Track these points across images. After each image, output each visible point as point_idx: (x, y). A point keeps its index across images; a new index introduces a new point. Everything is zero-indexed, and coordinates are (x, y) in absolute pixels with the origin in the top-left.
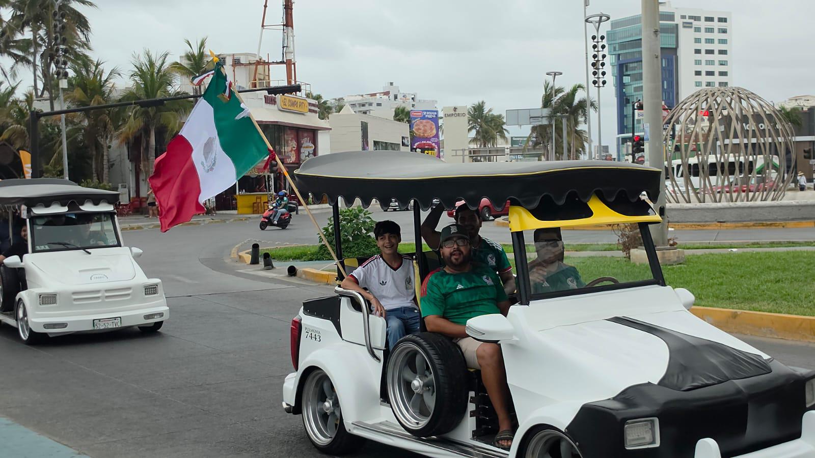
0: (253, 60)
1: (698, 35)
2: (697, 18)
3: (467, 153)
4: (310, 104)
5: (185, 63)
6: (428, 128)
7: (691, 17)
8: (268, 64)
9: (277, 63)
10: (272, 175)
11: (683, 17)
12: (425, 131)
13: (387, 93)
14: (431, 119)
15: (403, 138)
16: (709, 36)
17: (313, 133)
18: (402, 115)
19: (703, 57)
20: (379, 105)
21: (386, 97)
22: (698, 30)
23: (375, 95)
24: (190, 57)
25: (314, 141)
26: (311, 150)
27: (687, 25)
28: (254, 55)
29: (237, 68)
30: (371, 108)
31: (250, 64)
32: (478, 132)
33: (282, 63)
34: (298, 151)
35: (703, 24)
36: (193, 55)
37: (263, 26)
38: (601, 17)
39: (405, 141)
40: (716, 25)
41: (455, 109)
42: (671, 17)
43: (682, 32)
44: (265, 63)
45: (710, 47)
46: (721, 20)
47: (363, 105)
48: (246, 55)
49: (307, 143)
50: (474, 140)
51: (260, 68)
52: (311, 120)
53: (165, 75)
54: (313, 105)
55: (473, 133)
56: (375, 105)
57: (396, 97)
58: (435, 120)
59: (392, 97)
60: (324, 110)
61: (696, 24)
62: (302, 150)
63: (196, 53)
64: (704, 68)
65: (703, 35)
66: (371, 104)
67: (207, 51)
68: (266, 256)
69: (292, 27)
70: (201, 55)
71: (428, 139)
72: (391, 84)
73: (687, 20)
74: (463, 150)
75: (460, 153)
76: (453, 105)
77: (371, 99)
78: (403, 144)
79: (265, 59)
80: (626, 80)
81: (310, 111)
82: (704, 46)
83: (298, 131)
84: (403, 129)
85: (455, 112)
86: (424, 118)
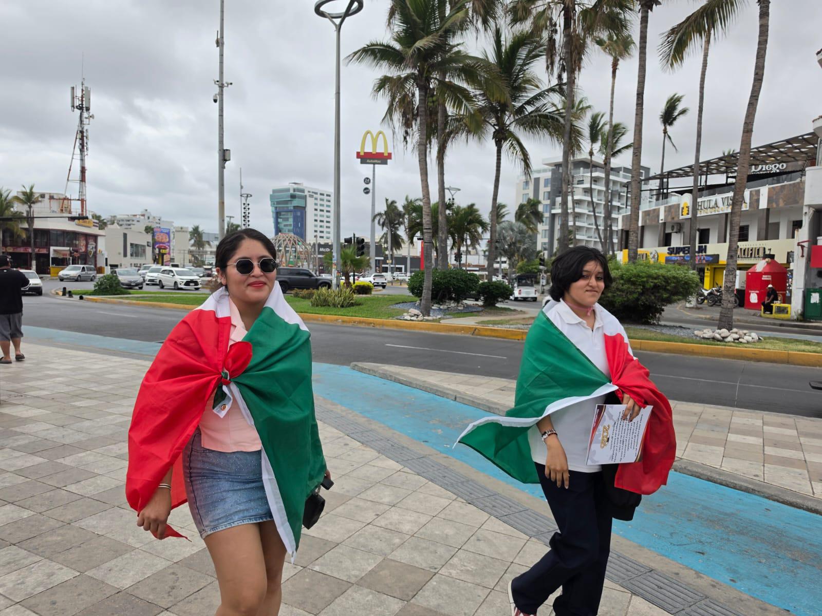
0: (62, 197)
1: (316, 202)
2: (316, 193)
3: (187, 252)
4: (94, 222)
5: (22, 197)
6: (164, 237)
7: (313, 192)
8: (70, 200)
9: (75, 200)
10: (71, 258)
11: (309, 192)
12: (162, 239)
13: (143, 215)
14: (166, 233)
15: (148, 242)
16: (322, 202)
17: (95, 237)
18: (148, 230)
19: (319, 213)
20: (138, 221)
21: (142, 217)
22: (316, 199)
23: (136, 215)
24: (24, 193)
25: (96, 241)
26: (94, 246)
27: (311, 196)
28: (62, 195)
29: (52, 201)
30: (133, 223)
31: (60, 199)
32: (195, 241)
33: (79, 200)
34: (87, 246)
35: (319, 196)
36: (26, 193)
37: (68, 180)
38: (248, 195)
39: (149, 244)
40: (325, 197)
41: (182, 228)
42: (303, 191)
43: (309, 199)
44: (68, 199)
45: (322, 208)
46: (327, 195)
47: (129, 221)
48: (57, 194)
49: (91, 242)
50: (193, 245)
51: (66, 202)
52: (95, 231)
53: (9, 202)
54: (96, 223)
55: (192, 242)
56: (135, 221)
57: (149, 218)
58: (168, 234)
59: (146, 217)
60: (102, 224)
61: (315, 196)
62: (89, 246)
63: (28, 191)
64: (319, 218)
65: (319, 202)
66: (133, 221)
67: (34, 190)
68: (70, 292)
69: (85, 182)
70: (31, 193)
71: (163, 243)
72: (146, 210)
73: (311, 194)
74: (184, 250)
75: (183, 252)
76: (180, 226)
77: (134, 218)
78: (148, 246)
79: (69, 197)
80: (280, 220)
81: (94, 226)
82: (319, 208)
83: (87, 236)
84: (149, 238)
85: (182, 230)
86: (162, 232)
